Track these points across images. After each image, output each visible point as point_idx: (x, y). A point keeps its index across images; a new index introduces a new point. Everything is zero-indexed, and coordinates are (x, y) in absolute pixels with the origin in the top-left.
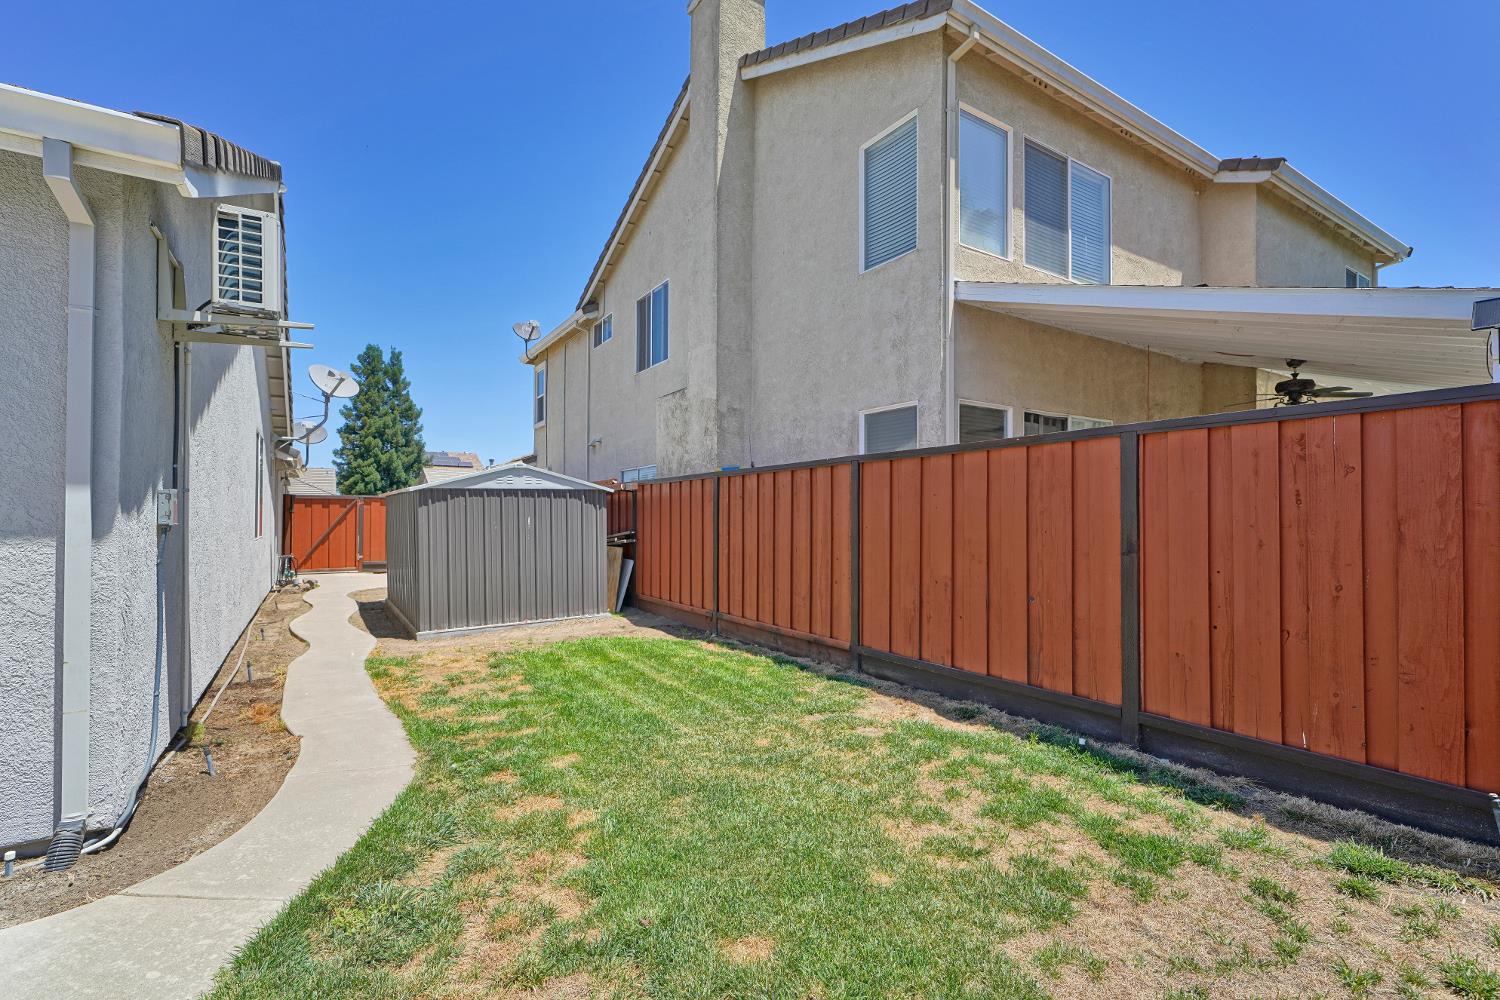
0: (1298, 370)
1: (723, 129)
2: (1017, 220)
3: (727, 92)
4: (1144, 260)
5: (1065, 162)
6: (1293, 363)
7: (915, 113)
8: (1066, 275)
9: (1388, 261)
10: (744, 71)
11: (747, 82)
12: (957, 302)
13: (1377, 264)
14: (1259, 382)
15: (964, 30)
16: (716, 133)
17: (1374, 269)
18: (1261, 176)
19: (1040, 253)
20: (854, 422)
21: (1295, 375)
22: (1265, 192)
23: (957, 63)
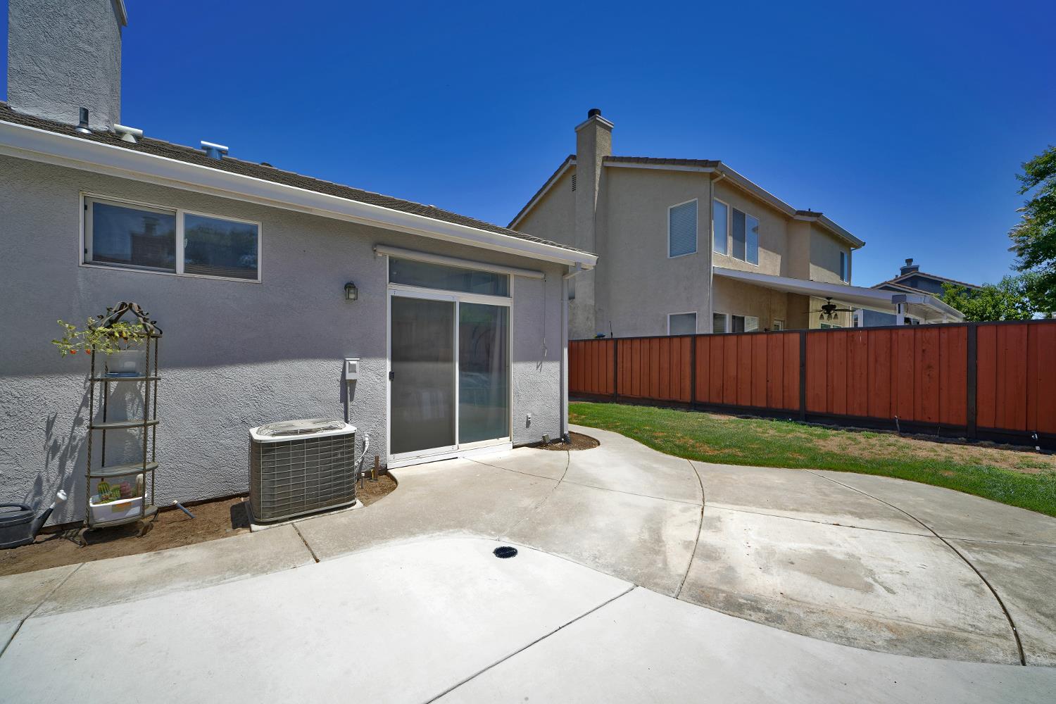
0: (830, 301)
1: (597, 188)
2: (730, 240)
3: (598, 172)
4: (769, 252)
5: (744, 215)
6: (828, 298)
7: (696, 199)
8: (744, 260)
9: (857, 248)
10: (604, 163)
11: (605, 167)
12: (714, 275)
13: (852, 248)
14: (811, 302)
15: (719, 173)
16: (594, 189)
17: (850, 251)
18: (814, 219)
19: (739, 253)
20: (665, 318)
21: (829, 303)
22: (814, 225)
23: (715, 183)
